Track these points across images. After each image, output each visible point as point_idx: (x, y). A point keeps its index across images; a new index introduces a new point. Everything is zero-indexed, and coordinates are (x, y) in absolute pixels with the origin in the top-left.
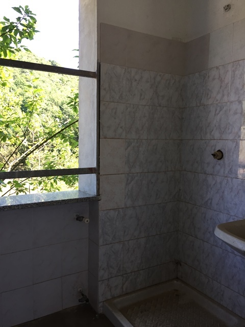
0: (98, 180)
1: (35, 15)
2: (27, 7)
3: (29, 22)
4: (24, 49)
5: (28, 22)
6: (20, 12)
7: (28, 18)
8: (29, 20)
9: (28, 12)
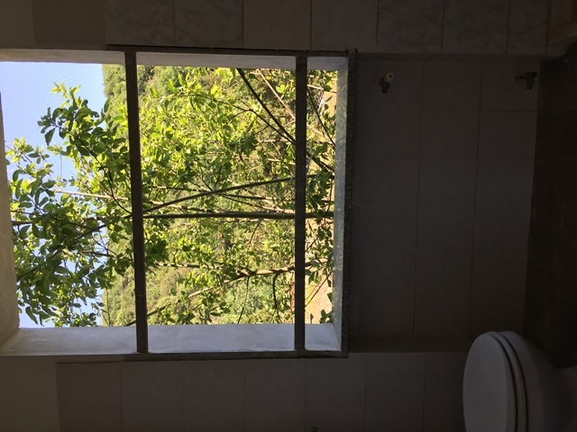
0: (318, 53)
1: (49, 109)
2: (39, 123)
3: (63, 117)
4: (105, 111)
5: (64, 120)
6: (51, 133)
7: (57, 120)
8: (60, 118)
9: (47, 121)
